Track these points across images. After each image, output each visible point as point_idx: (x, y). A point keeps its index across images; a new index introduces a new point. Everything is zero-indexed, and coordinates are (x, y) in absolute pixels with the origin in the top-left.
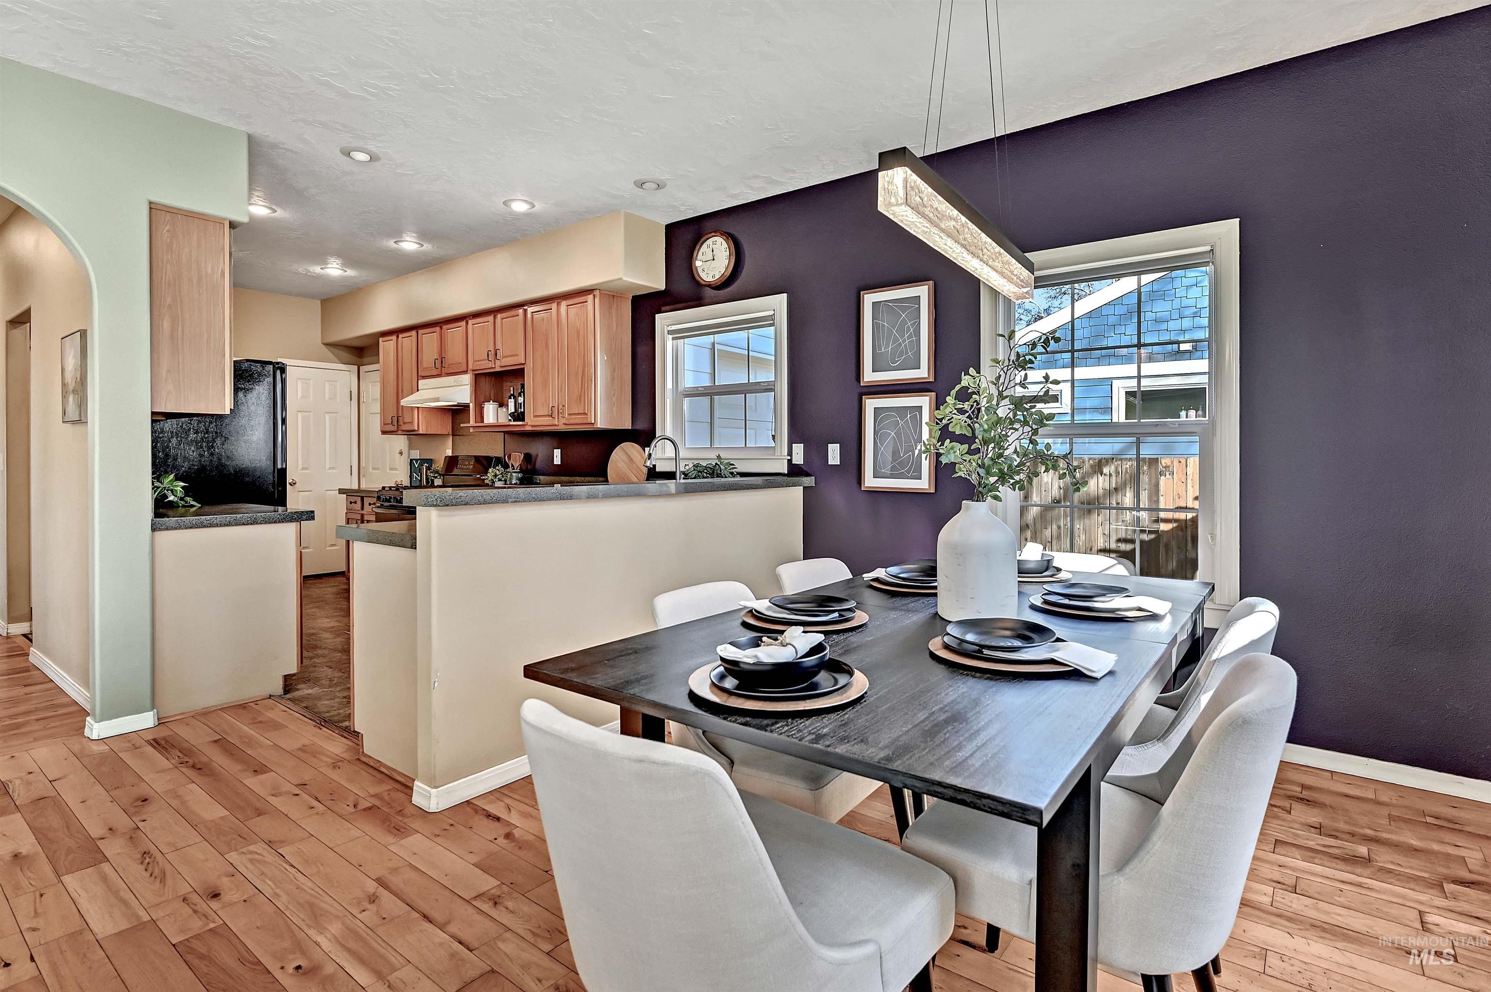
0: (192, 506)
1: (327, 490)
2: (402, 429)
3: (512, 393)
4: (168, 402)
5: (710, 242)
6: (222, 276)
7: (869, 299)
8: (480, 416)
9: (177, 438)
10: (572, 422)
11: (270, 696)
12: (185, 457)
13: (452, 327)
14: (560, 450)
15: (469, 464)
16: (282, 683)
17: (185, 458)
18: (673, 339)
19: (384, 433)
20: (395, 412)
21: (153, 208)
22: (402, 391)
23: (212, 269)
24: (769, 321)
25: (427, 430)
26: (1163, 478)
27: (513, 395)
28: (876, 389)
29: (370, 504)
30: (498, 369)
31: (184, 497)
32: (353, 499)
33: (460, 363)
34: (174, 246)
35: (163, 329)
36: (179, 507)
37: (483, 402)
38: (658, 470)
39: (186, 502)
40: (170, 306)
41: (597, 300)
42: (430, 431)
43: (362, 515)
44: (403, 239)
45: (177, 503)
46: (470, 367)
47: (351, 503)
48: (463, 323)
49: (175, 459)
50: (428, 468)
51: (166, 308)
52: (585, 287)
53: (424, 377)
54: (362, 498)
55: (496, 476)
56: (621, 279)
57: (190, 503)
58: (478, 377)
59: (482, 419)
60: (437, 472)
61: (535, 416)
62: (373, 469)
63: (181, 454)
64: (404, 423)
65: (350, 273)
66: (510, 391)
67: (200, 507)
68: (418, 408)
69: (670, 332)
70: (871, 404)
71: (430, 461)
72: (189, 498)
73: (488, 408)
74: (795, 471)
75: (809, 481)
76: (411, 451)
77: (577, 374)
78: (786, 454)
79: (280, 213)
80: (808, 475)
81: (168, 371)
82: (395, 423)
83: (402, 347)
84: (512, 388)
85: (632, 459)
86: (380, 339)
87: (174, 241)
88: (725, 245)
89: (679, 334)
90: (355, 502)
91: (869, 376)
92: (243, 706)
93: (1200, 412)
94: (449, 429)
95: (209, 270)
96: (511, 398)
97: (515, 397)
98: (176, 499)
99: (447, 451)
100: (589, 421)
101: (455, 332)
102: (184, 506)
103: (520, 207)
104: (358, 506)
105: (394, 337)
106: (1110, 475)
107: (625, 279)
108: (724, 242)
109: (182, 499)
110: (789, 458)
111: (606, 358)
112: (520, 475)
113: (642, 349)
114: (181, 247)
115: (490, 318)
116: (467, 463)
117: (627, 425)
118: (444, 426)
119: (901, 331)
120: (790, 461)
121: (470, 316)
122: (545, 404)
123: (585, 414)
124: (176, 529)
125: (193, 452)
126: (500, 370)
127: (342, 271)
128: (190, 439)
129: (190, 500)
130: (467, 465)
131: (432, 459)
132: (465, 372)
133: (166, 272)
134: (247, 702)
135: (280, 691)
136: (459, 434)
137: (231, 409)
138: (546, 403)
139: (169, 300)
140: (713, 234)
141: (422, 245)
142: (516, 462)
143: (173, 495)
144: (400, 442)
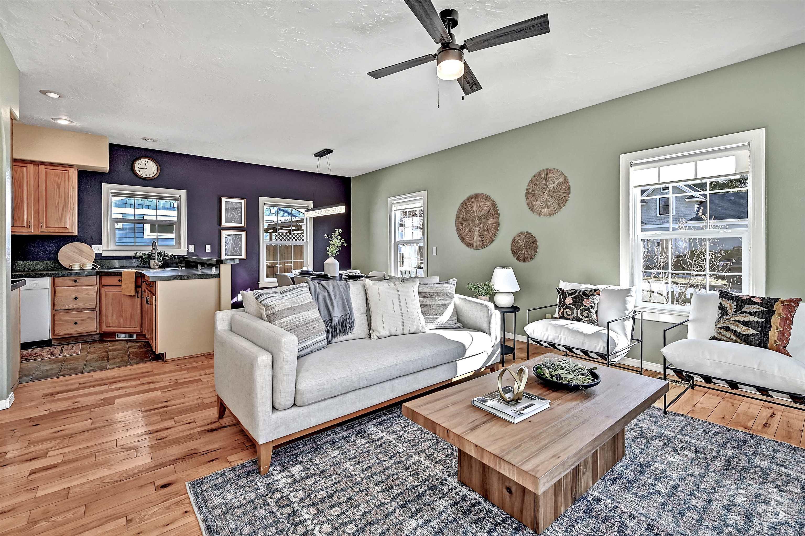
5: (144, 161)
7: (224, 200)
18: (110, 195)
24: (178, 198)
28: (226, 228)
69: (112, 193)
70: (224, 233)
88: (153, 163)
89: (116, 194)
119: (235, 212)
140: (147, 158)
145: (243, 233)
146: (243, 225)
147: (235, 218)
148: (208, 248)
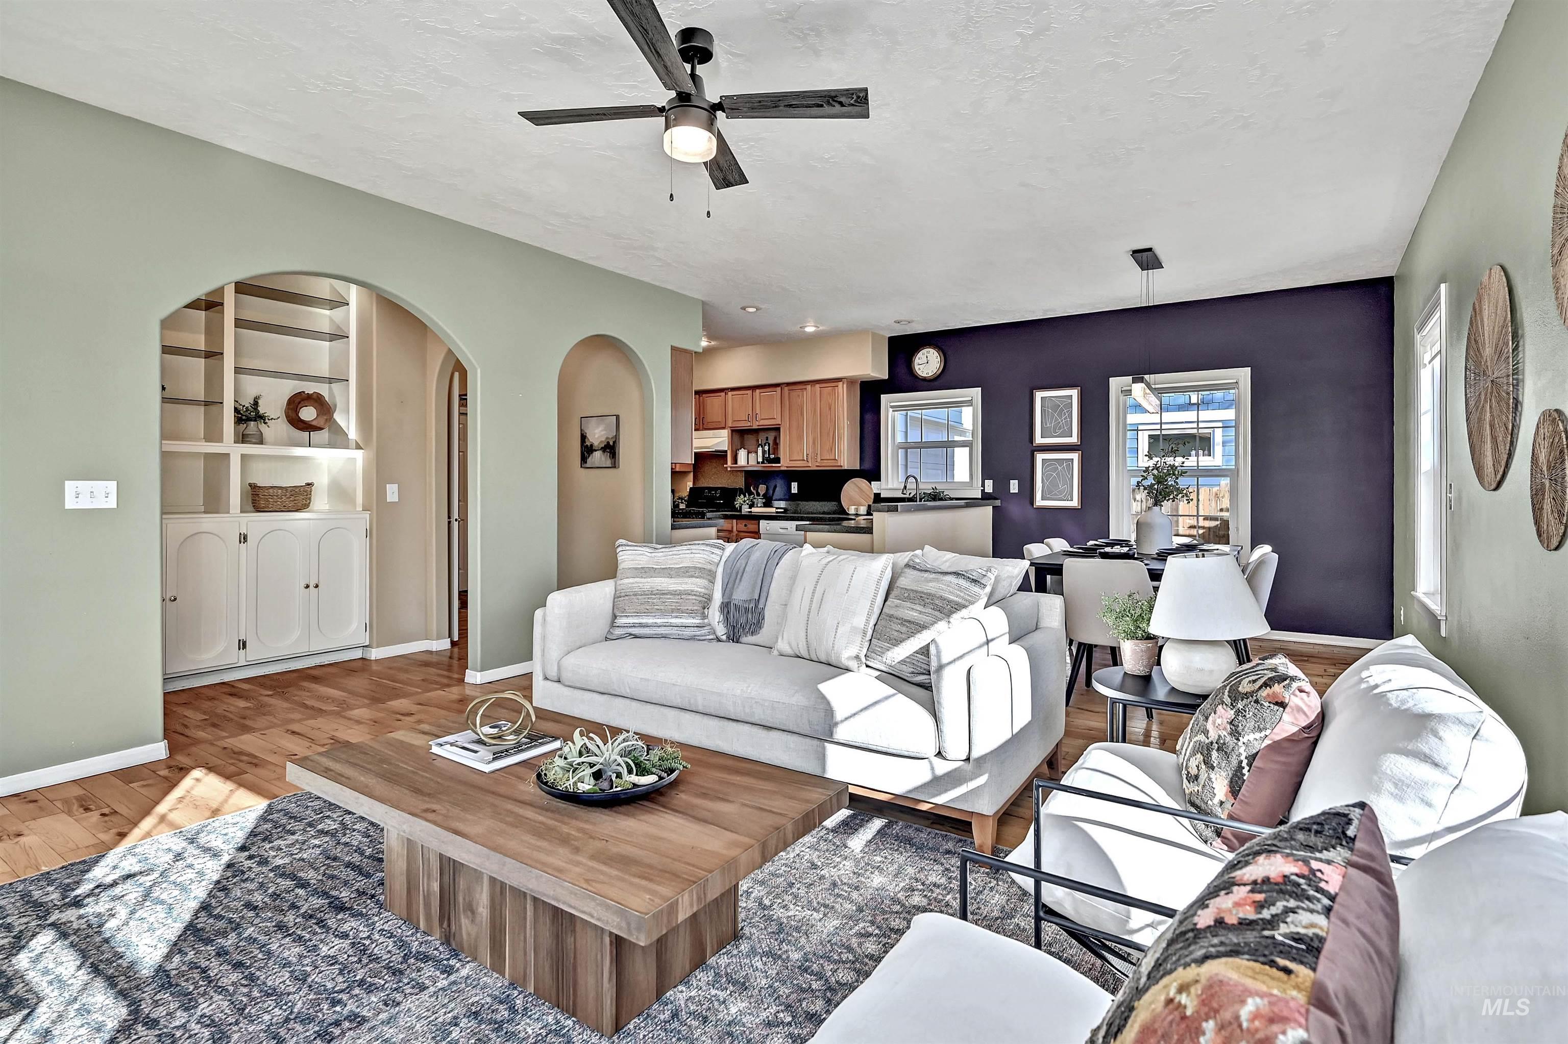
5: (925, 351)
7: (1039, 395)
8: (735, 460)
10: (823, 464)
14: (798, 483)
15: (713, 493)
18: (894, 411)
21: (673, 349)
24: (970, 403)
26: (1181, 503)
27: (761, 445)
28: (1043, 448)
30: (754, 427)
33: (720, 422)
37: (737, 450)
38: (882, 496)
41: (845, 386)
46: (730, 424)
55: (744, 501)
58: (735, 431)
59: (737, 462)
60: (682, 499)
61: (791, 460)
66: (758, 442)
69: (892, 407)
70: (1040, 457)
73: (741, 454)
74: (986, 497)
75: (998, 503)
77: (828, 434)
78: (981, 486)
79: (713, 343)
80: (996, 499)
85: (861, 489)
88: (936, 354)
89: (896, 408)
91: (1039, 440)
93: (1206, 452)
96: (758, 447)
97: (762, 447)
100: (837, 463)
101: (716, 401)
103: (810, 329)
106: (1142, 501)
107: (871, 374)
108: (935, 352)
110: (983, 488)
112: (764, 501)
113: (868, 417)
115: (749, 392)
117: (857, 466)
119: (1060, 415)
120: (983, 491)
121: (730, 390)
122: (800, 452)
123: (834, 460)
132: (724, 428)
138: (801, 450)
140: (928, 346)
142: (761, 492)
145: (1075, 456)
146: (1074, 439)
147: (1060, 428)
148: (1014, 487)
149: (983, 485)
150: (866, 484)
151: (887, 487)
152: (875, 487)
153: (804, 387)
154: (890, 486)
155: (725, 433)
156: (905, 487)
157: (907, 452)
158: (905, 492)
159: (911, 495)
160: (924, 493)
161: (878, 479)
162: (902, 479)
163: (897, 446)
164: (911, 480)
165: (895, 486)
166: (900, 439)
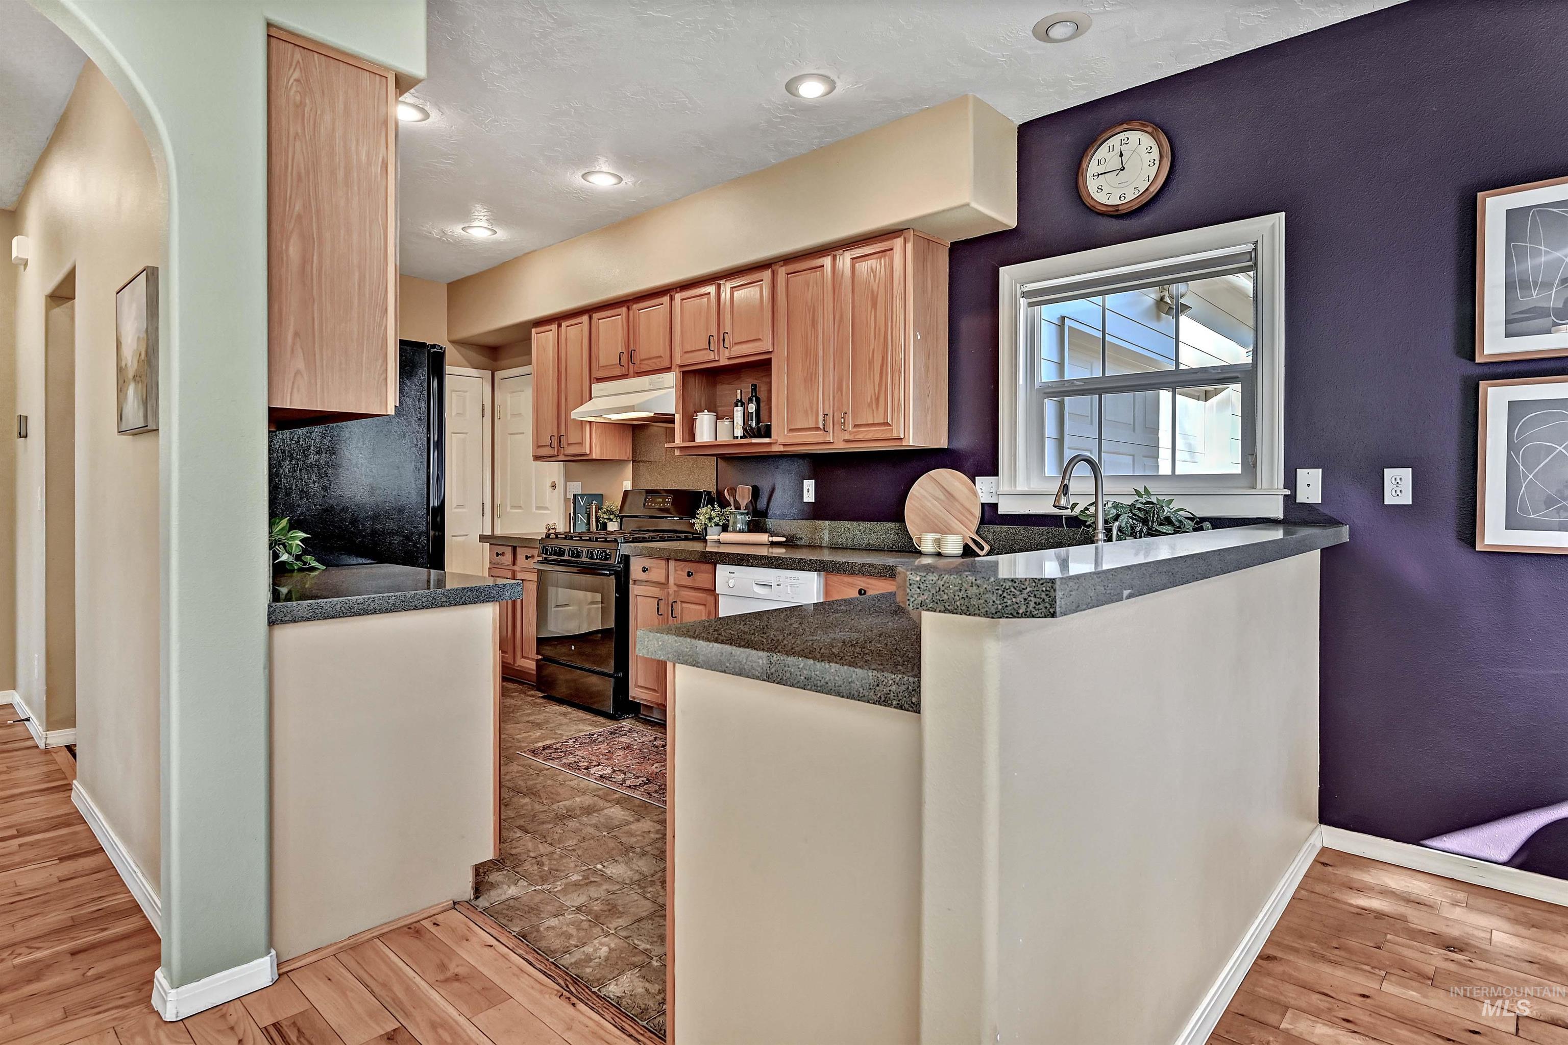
0: (313, 569)
1: (453, 536)
2: (566, 453)
3: (739, 397)
4: (295, 390)
5: (1115, 141)
6: (384, 169)
7: (1499, 202)
8: (691, 433)
9: (291, 461)
10: (860, 437)
11: (455, 903)
12: (302, 491)
13: (648, 306)
14: (814, 481)
15: (664, 502)
16: (471, 879)
17: (303, 493)
18: (1031, 305)
19: (537, 458)
20: (555, 430)
21: (273, 35)
22: (566, 399)
23: (368, 155)
24: (1245, 262)
25: (601, 454)
27: (741, 401)
28: (1513, 368)
29: (527, 558)
30: (724, 362)
31: (301, 555)
32: (500, 550)
33: (661, 357)
34: (307, 109)
35: (287, 256)
36: (293, 571)
37: (695, 412)
38: (1001, 511)
39: (305, 563)
40: (299, 217)
41: (909, 246)
42: (606, 457)
43: (514, 572)
44: (598, 169)
45: (291, 564)
46: (678, 360)
47: (498, 555)
48: (666, 299)
49: (288, 495)
50: (599, 508)
51: (293, 221)
52: (888, 226)
53: (600, 380)
54: (514, 549)
55: (710, 519)
56: (968, 205)
57: (310, 564)
58: (689, 375)
59: (692, 437)
61: (791, 430)
62: (513, 507)
63: (296, 486)
64: (569, 444)
65: (502, 234)
66: (736, 395)
67: (324, 570)
68: (590, 422)
69: (1025, 295)
70: (1501, 395)
71: (600, 497)
72: (309, 557)
73: (702, 420)
74: (1300, 515)
75: (1337, 535)
76: (568, 483)
77: (871, 363)
78: (1281, 486)
80: (1333, 522)
81: (296, 334)
82: (555, 444)
83: (566, 339)
84: (739, 391)
85: (952, 496)
86: (533, 330)
87: (307, 101)
90: (503, 554)
91: (1497, 345)
92: (414, 930)
94: (627, 453)
95: (364, 158)
96: (737, 406)
97: (743, 404)
98: (291, 559)
99: (625, 483)
100: (895, 435)
101: (656, 311)
102: (301, 570)
103: (812, 90)
104: (509, 557)
105: (554, 327)
107: (974, 205)
108: (1146, 138)
109: (298, 558)
110: (1288, 492)
111: (919, 337)
113: (967, 325)
114: (319, 113)
115: (711, 288)
116: (660, 500)
117: (942, 442)
118: (621, 449)
120: (1290, 501)
121: (676, 288)
122: (809, 412)
123: (887, 424)
124: (308, 620)
125: (314, 482)
126: (727, 363)
127: (489, 233)
128: (309, 462)
129: (311, 560)
130: (661, 503)
131: (602, 495)
132: (668, 369)
133: (294, 153)
134: (418, 919)
135: (469, 893)
136: (643, 459)
137: (395, 406)
138: (811, 408)
139: (298, 207)
140: (1125, 126)
141: (621, 179)
142: (743, 498)
143: (287, 552)
144: (554, 471)
148: (1398, 487)
149: (1291, 482)
150: (964, 484)
151: (1012, 490)
152: (985, 488)
153: (818, 262)
154: (1021, 487)
155: (671, 379)
156: (1065, 489)
157: (1061, 406)
158: (1063, 502)
159: (1077, 510)
160: (1116, 506)
161: (992, 470)
162: (1051, 469)
163: (1038, 390)
164: (1082, 469)
165: (1036, 485)
166: (1047, 374)
